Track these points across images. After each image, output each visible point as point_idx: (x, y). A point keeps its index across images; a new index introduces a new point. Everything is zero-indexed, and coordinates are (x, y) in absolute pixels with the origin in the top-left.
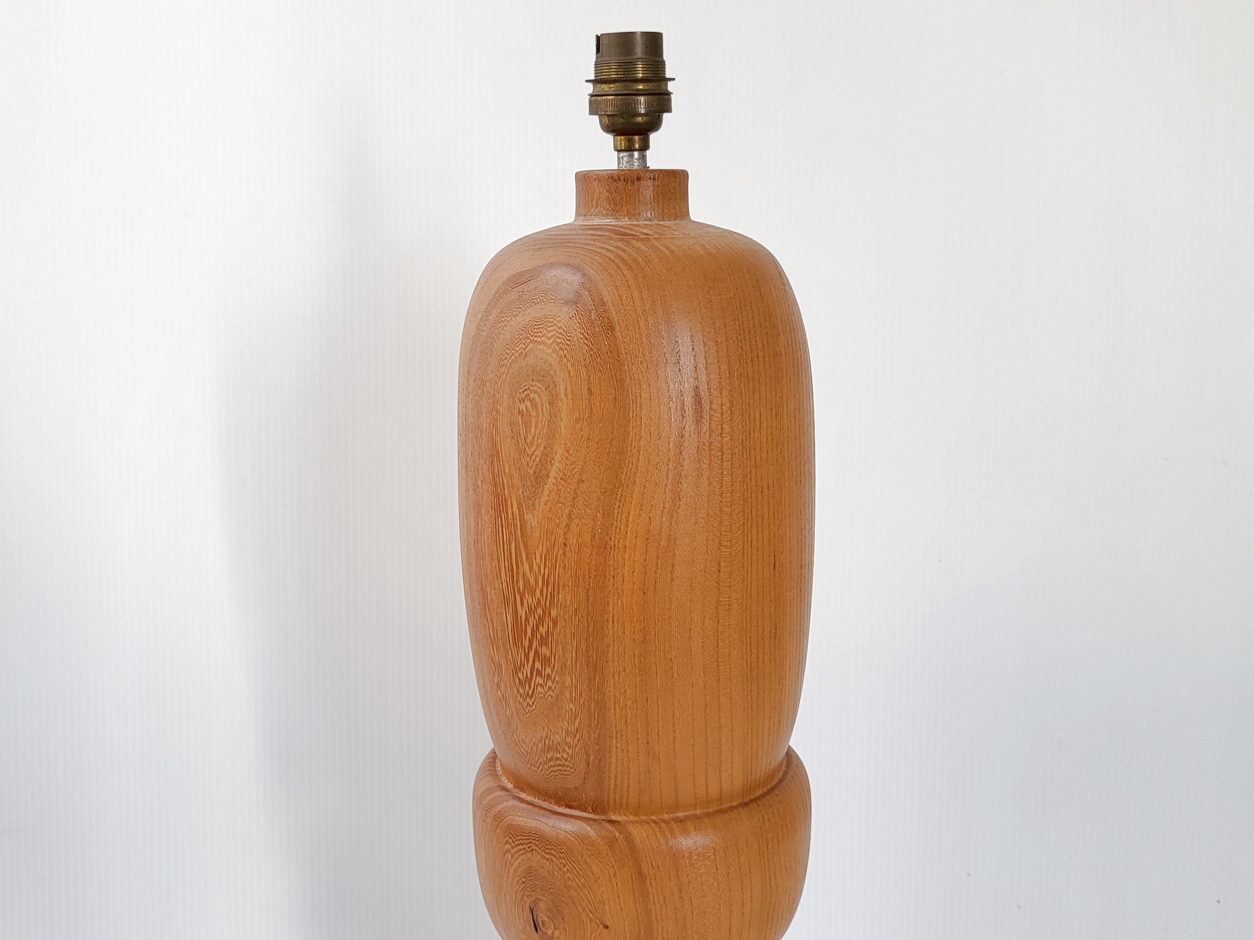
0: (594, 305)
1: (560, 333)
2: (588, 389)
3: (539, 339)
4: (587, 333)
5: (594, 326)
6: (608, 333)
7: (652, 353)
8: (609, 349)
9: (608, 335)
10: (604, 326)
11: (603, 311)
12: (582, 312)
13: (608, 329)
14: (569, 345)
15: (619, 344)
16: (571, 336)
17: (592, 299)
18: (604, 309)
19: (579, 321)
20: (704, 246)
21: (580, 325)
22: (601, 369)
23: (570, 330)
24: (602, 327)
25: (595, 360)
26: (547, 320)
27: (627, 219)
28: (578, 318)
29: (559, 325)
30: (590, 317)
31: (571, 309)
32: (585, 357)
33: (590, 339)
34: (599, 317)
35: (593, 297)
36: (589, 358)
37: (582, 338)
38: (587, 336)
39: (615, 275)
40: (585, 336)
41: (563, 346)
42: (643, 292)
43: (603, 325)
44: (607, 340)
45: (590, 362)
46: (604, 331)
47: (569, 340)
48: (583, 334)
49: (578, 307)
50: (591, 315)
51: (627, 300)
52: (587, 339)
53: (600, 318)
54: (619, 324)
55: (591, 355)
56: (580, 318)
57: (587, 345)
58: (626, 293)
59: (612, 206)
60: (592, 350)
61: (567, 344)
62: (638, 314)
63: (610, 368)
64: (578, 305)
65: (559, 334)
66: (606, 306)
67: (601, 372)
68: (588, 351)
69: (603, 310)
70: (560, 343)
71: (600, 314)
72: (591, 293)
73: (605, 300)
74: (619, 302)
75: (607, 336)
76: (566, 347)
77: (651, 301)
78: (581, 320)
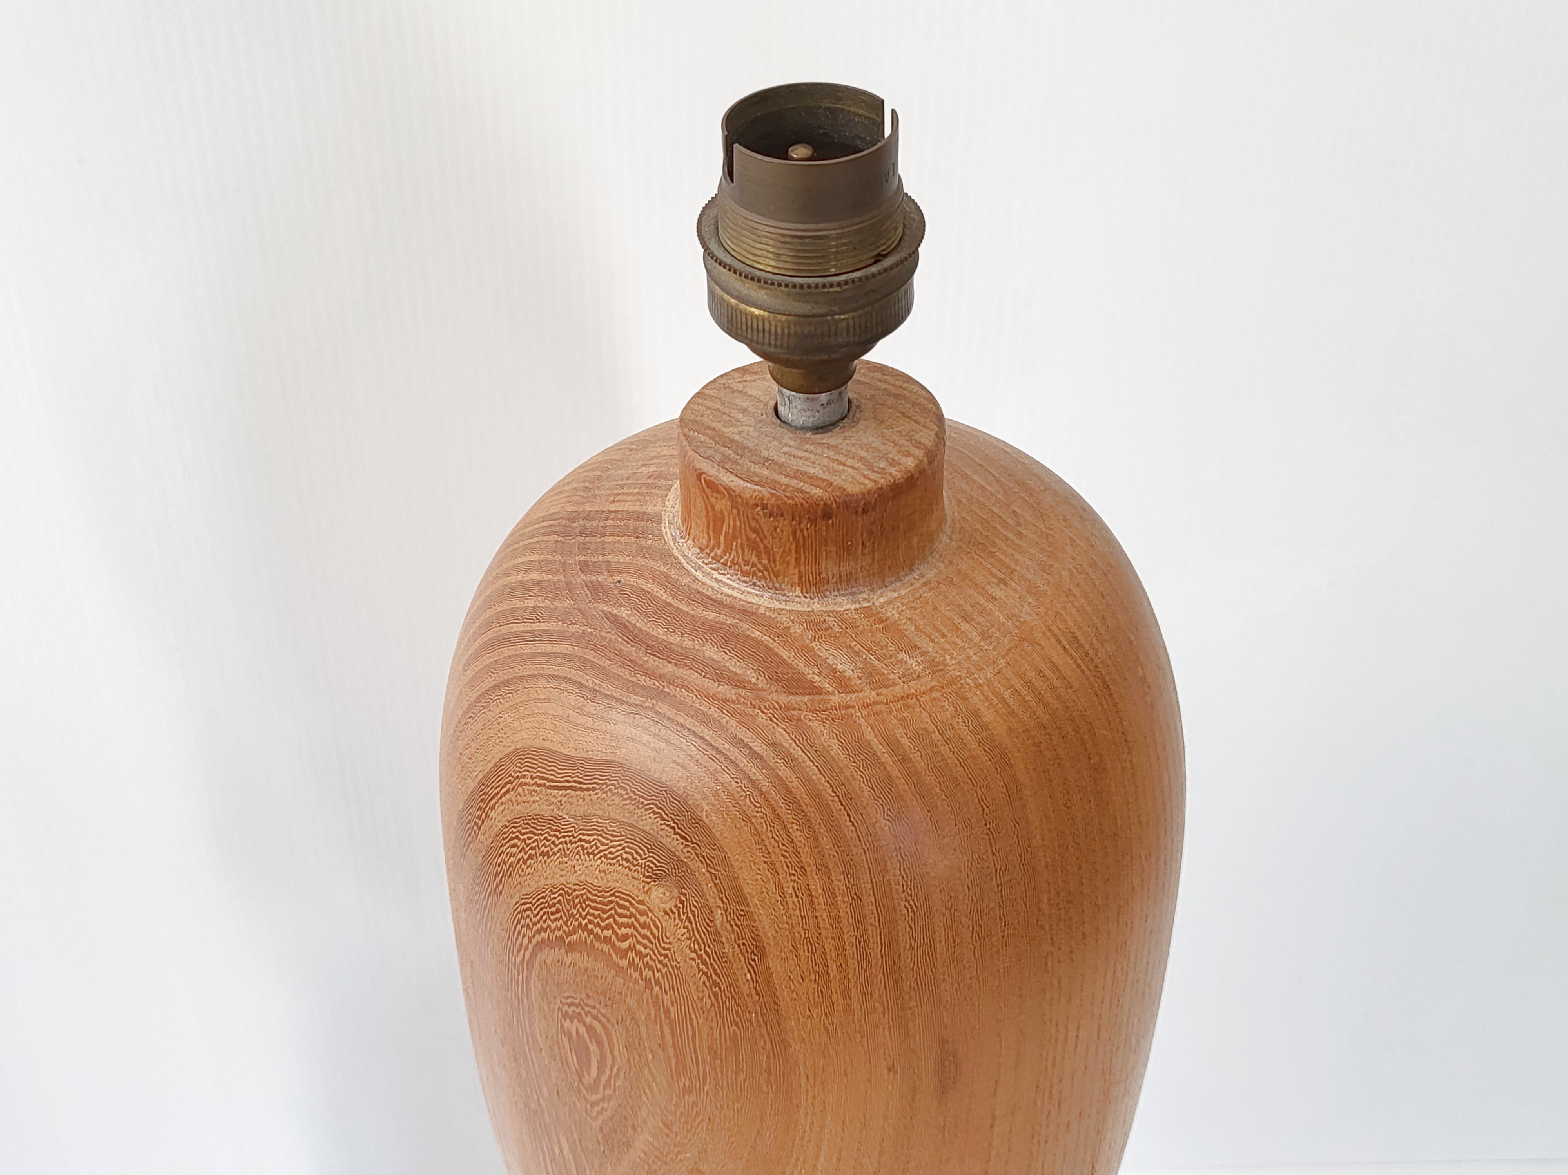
0: (721, 899)
1: (645, 937)
2: (708, 1048)
3: (597, 930)
4: (705, 951)
5: (721, 941)
6: (754, 960)
7: (850, 998)
8: (755, 988)
9: (753, 963)
10: (744, 944)
11: (741, 915)
12: (693, 909)
13: (753, 952)
14: (665, 966)
15: (776, 982)
16: (669, 949)
17: (715, 885)
18: (743, 911)
19: (687, 924)
20: (977, 714)
21: (688, 931)
22: (738, 1020)
23: (667, 938)
24: (739, 946)
25: (724, 1003)
26: (613, 898)
27: (798, 592)
28: (684, 917)
29: (642, 919)
30: (711, 921)
31: (668, 894)
32: (701, 995)
33: (711, 964)
34: (731, 926)
35: (718, 881)
36: (709, 997)
37: (693, 959)
38: (705, 957)
39: (769, 834)
40: (700, 957)
41: (651, 963)
42: (834, 879)
43: (741, 942)
44: (749, 971)
45: (712, 1005)
46: (743, 954)
47: (666, 956)
48: (695, 951)
49: (685, 895)
50: (713, 917)
51: (797, 896)
52: (704, 963)
53: (735, 927)
54: (776, 944)
55: (715, 995)
56: (688, 918)
57: (705, 974)
58: (794, 881)
59: (765, 562)
60: (716, 984)
61: (660, 962)
62: (822, 925)
63: (758, 1021)
64: (684, 891)
65: (643, 939)
66: (748, 905)
67: (737, 1025)
68: (707, 984)
69: (742, 913)
70: (647, 956)
71: (734, 920)
72: (713, 871)
73: (746, 890)
74: (779, 898)
75: (750, 965)
76: (659, 966)
77: (853, 899)
78: (691, 923)
